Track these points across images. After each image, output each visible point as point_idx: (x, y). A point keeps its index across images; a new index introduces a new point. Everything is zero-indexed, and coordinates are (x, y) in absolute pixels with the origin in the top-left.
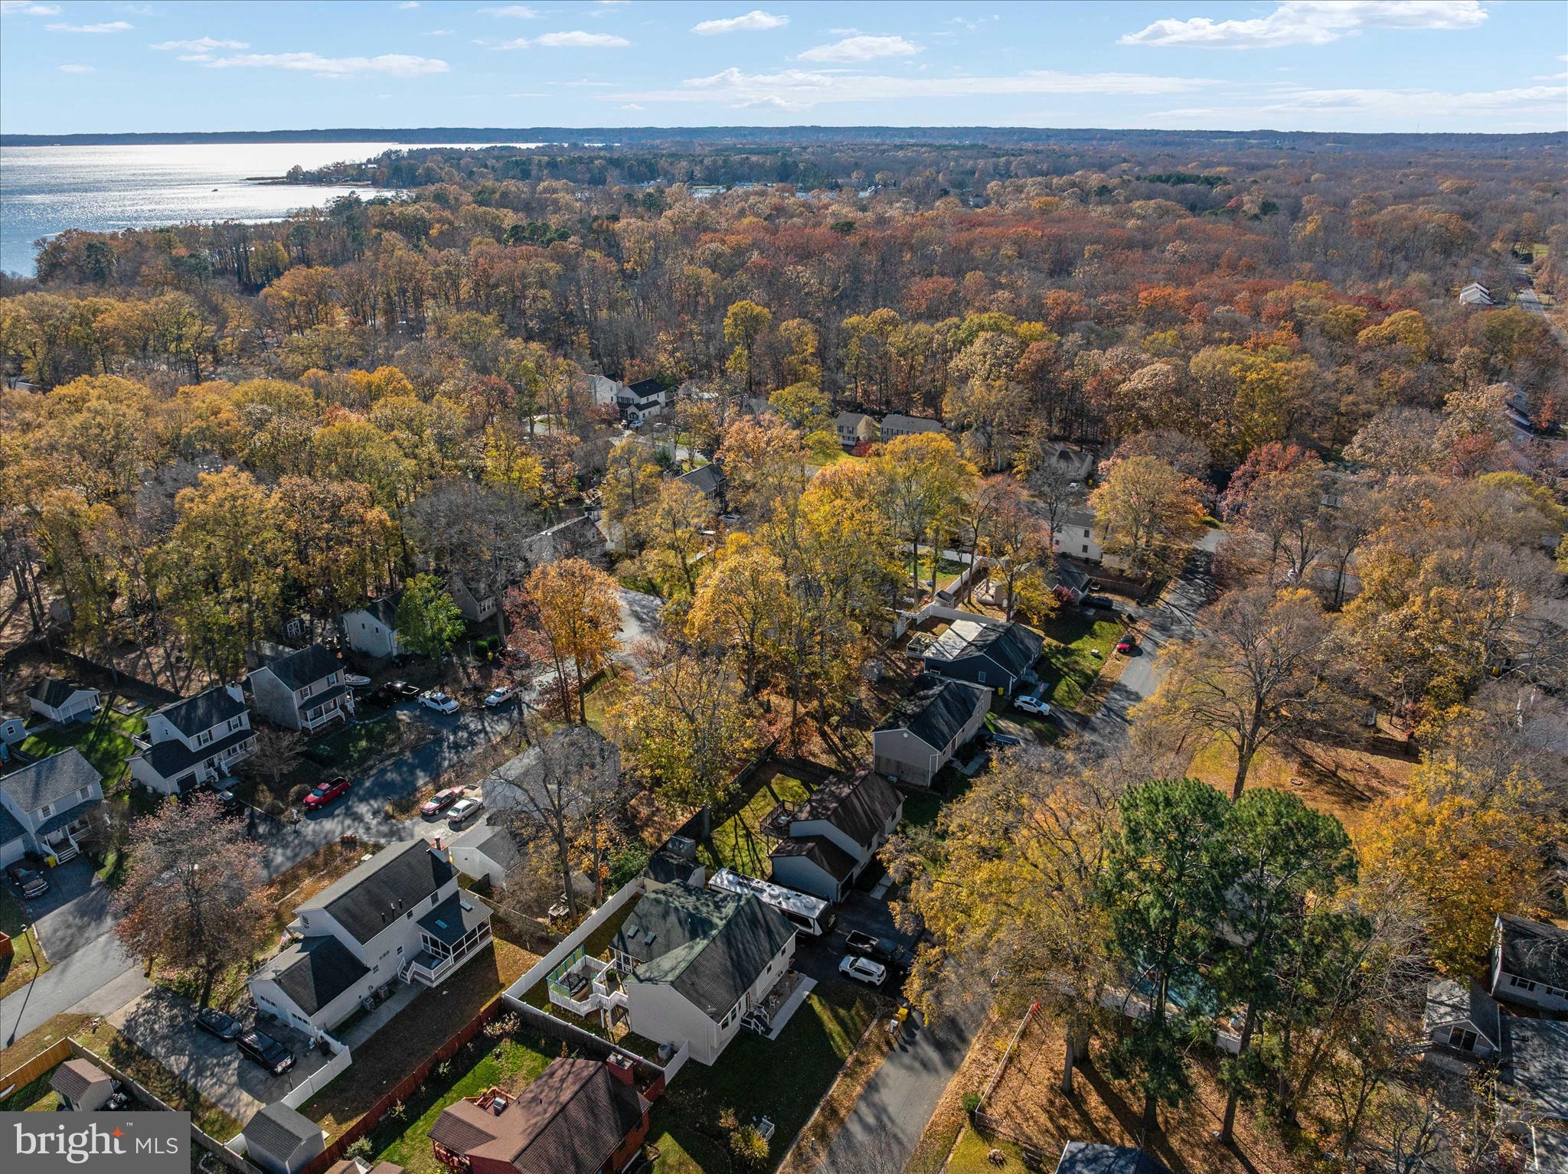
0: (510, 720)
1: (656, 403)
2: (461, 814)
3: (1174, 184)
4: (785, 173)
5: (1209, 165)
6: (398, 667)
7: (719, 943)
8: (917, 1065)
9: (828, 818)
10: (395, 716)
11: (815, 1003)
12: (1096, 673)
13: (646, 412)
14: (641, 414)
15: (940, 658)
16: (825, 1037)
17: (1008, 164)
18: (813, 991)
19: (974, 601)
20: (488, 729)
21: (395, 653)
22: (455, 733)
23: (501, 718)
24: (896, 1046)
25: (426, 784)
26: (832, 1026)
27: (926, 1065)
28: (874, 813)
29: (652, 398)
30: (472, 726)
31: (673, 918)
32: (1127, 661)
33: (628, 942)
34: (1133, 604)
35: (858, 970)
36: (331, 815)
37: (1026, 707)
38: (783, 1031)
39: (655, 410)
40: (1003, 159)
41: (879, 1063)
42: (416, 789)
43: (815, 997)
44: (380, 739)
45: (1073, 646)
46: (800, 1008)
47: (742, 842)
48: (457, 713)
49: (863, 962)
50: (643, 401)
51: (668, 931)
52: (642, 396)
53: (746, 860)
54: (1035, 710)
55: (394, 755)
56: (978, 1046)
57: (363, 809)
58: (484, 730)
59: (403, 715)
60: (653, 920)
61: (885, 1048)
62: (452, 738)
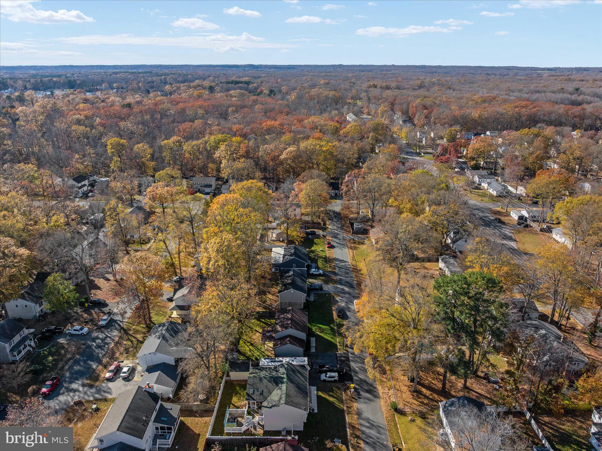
0: (116, 329)
1: (85, 185)
2: (127, 373)
3: (235, 84)
4: (71, 85)
5: (240, 77)
6: (42, 321)
7: (289, 384)
8: (367, 401)
9: (291, 327)
10: (58, 343)
11: (320, 393)
12: (326, 256)
13: (82, 189)
14: (80, 191)
15: (277, 262)
16: (331, 404)
17: (165, 78)
18: (318, 390)
19: (269, 240)
20: (109, 335)
21: (38, 315)
22: (95, 342)
23: (111, 330)
24: (356, 398)
25: (98, 366)
26: (331, 399)
27: (369, 400)
28: (303, 321)
29: (83, 183)
30: (101, 336)
31: (265, 381)
32: (332, 250)
33: (252, 396)
34: (321, 231)
35: (329, 377)
36: (58, 394)
37: (315, 273)
38: (318, 408)
39: (85, 188)
40: (163, 77)
41: (356, 405)
42: (94, 370)
43: (319, 392)
44: (57, 353)
45: (312, 249)
46: (317, 398)
47: (251, 347)
48: (89, 333)
49: (329, 374)
50: (80, 185)
51: (266, 386)
52: (79, 183)
53: (258, 353)
54: (318, 273)
55: (70, 359)
56: (380, 388)
57: (74, 386)
58: (107, 336)
59: (62, 341)
60: (258, 385)
61: (354, 400)
62: (94, 344)
